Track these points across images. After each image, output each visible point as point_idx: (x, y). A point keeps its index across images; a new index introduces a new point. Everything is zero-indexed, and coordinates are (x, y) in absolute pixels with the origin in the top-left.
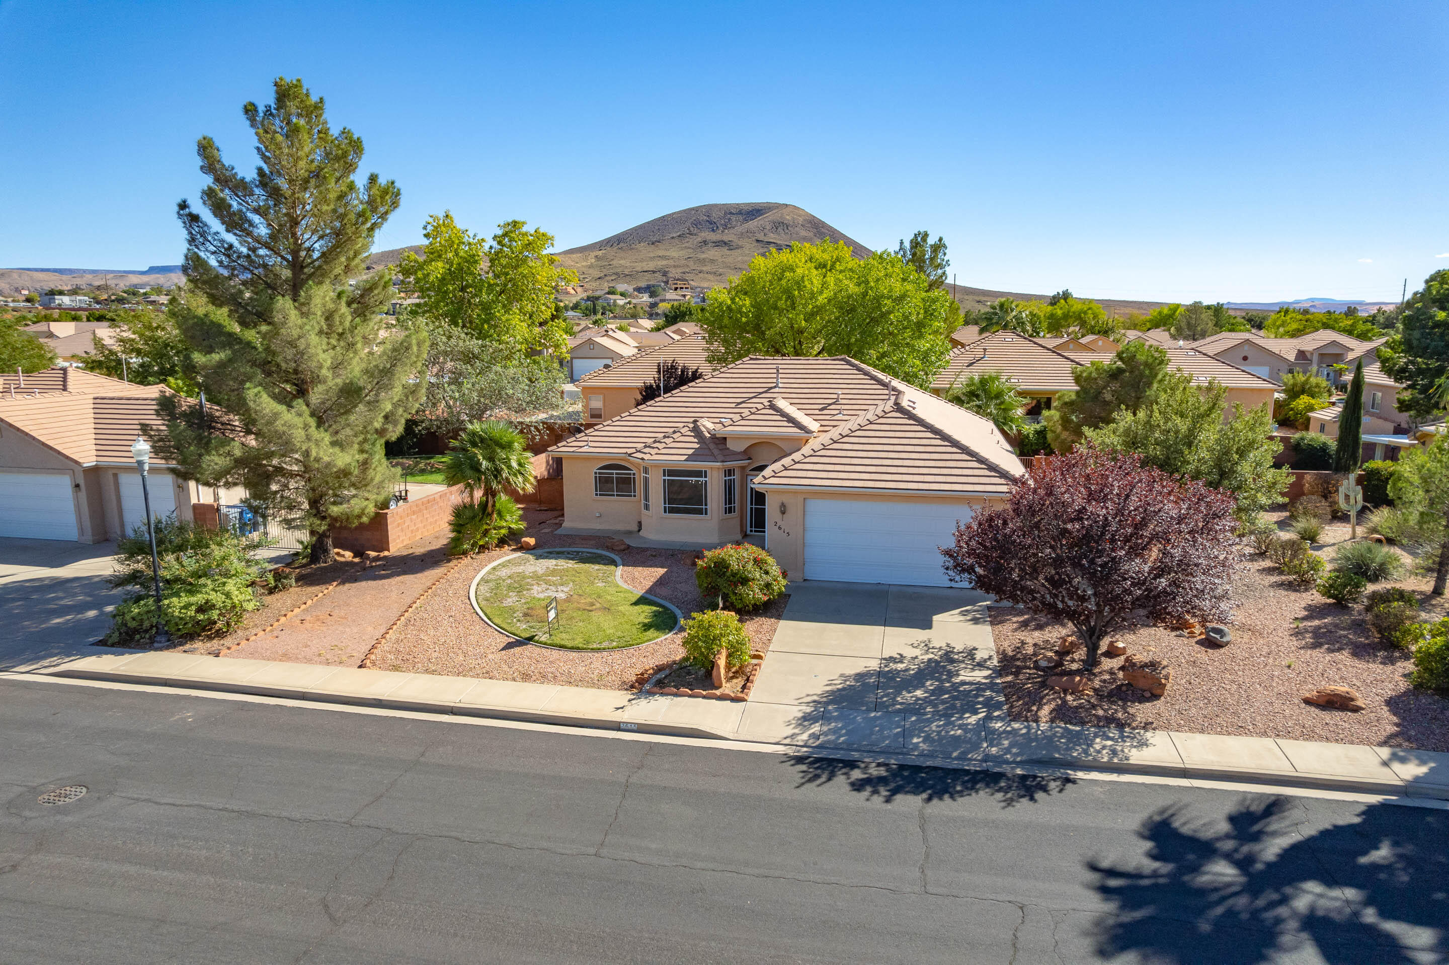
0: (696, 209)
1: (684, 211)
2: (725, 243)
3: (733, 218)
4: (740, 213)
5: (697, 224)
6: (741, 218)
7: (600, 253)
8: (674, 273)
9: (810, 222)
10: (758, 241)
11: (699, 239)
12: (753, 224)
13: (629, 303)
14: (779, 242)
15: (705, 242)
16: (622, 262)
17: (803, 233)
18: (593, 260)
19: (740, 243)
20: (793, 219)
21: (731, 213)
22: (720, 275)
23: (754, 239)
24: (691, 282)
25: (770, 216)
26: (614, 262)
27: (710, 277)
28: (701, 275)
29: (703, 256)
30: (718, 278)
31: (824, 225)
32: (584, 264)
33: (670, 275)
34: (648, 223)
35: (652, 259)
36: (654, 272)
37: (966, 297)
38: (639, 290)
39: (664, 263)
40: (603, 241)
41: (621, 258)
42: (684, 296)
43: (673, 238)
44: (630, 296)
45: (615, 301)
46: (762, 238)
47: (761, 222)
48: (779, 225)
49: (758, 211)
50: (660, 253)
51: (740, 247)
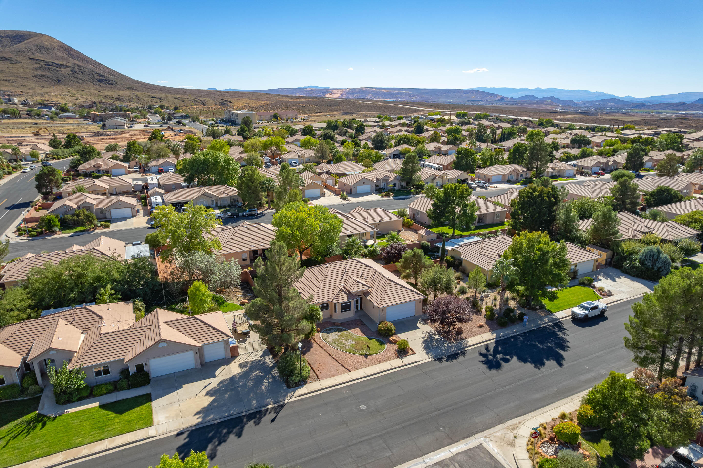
2: (6, 59)
3: (4, 40)
4: (8, 36)
6: (9, 40)
9: (62, 47)
10: (30, 58)
12: (21, 46)
14: (45, 60)
17: (60, 54)
19: (18, 60)
20: (50, 44)
22: (13, 82)
23: (27, 57)
25: (32, 41)
27: (6, 83)
30: (13, 84)
31: (72, 49)
37: (169, 95)
46: (33, 57)
47: (27, 45)
48: (40, 48)
49: (21, 36)
51: (18, 62)
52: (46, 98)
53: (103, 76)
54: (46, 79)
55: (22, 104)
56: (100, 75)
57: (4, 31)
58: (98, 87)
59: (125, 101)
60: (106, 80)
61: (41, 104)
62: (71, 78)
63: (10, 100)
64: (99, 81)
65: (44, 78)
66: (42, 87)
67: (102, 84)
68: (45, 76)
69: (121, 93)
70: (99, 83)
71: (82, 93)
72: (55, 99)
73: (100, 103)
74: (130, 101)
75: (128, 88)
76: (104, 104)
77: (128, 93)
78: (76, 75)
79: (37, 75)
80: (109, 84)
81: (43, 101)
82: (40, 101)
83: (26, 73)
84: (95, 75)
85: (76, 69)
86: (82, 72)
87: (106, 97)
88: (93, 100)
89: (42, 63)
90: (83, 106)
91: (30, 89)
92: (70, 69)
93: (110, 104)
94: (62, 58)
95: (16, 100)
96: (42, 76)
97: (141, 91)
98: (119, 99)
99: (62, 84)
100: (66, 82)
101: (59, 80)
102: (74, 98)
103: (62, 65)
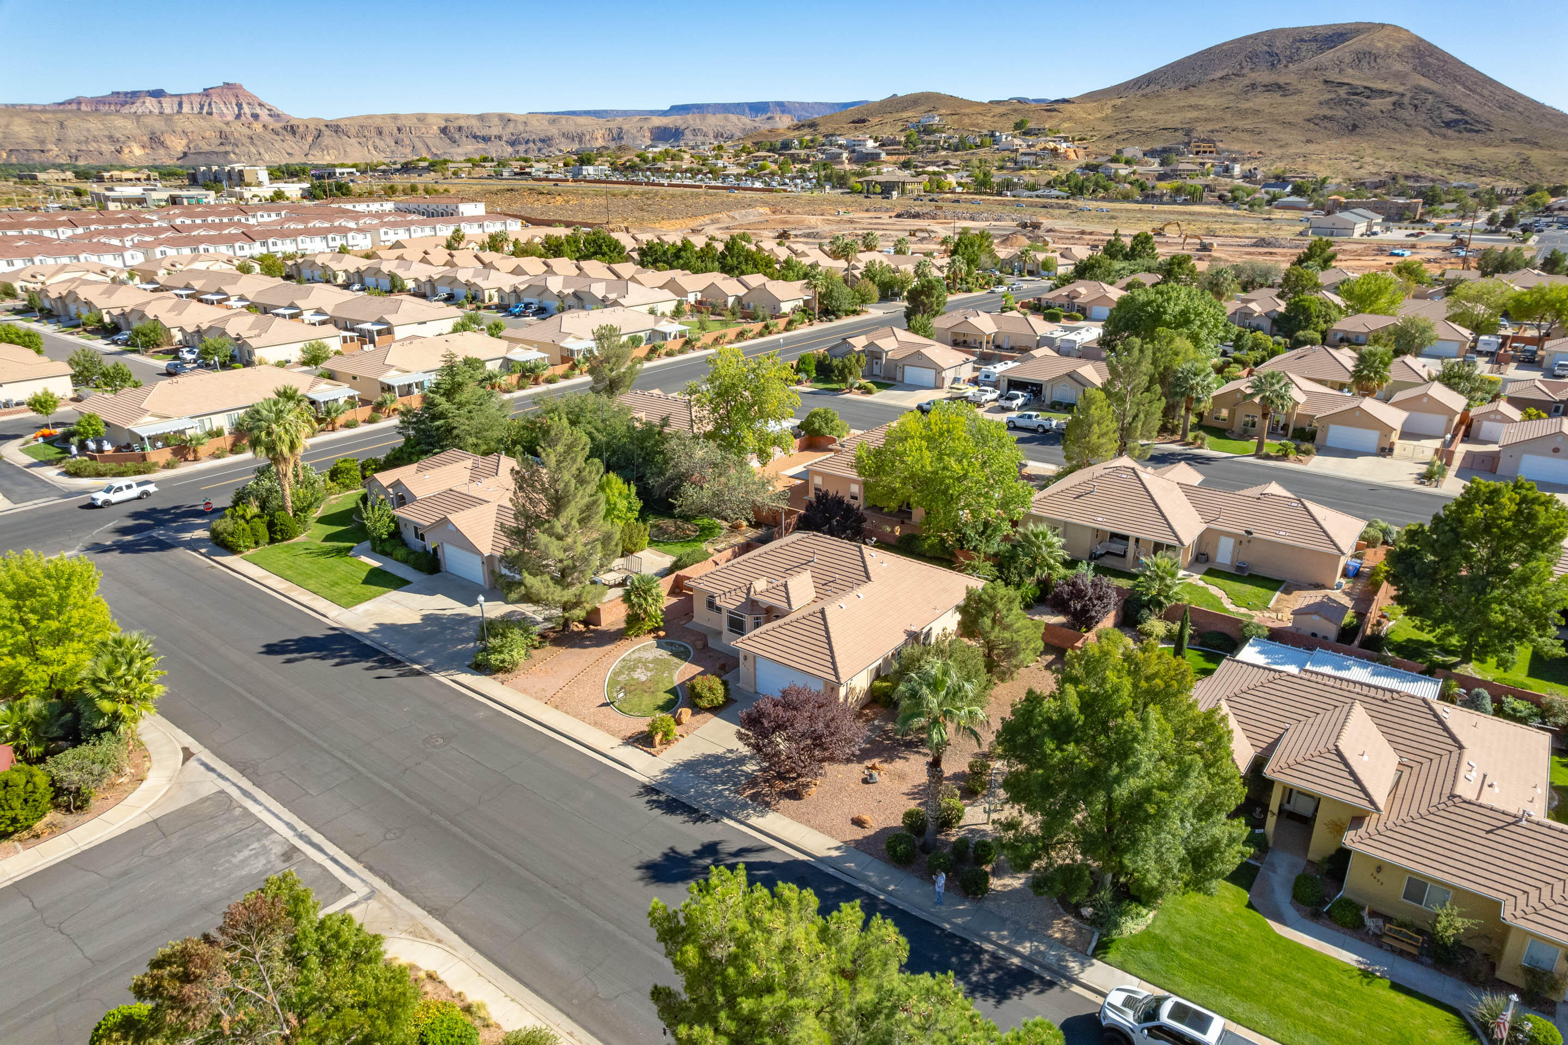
0: (1255, 37)
1: (1239, 40)
2: (1280, 87)
3: (1304, 47)
4: (1314, 38)
5: (1253, 57)
6: (1314, 46)
7: (1119, 102)
8: (1201, 130)
9: (1413, 49)
10: (1326, 82)
11: (1247, 82)
12: (1327, 56)
13: (1134, 173)
14: (1355, 82)
15: (1254, 85)
16: (1143, 113)
18: (1109, 111)
19: (1300, 87)
20: (1388, 46)
21: (1302, 40)
22: (1260, 133)
23: (1321, 79)
24: (1220, 145)
25: (1355, 44)
26: (1133, 114)
27: (1246, 136)
28: (1234, 134)
29: (1246, 106)
30: (1256, 137)
32: (1099, 115)
33: (1194, 134)
34: (1189, 57)
35: (1181, 109)
36: (1176, 130)
38: (1152, 153)
39: (1193, 114)
40: (1129, 82)
41: (1144, 109)
42: (1203, 164)
43: (1213, 80)
44: (1138, 163)
45: (1116, 170)
46: (1334, 77)
47: (1339, 53)
48: (1365, 57)
49: (1341, 35)
50: (1193, 101)
51: (1298, 92)
52: (1299, 165)
53: (1463, 112)
54: (1329, 125)
55: (1244, 177)
56: (1458, 110)
57: (1313, 28)
58: (1438, 138)
59: (1481, 173)
60: (1466, 123)
61: (1277, 177)
62: (1384, 121)
63: (1227, 170)
64: (1448, 124)
65: (1323, 123)
66: (1308, 141)
67: (1450, 132)
68: (1331, 119)
69: (1485, 153)
70: (1444, 131)
71: (1385, 153)
72: (1312, 167)
73: (1407, 177)
74: (1496, 172)
75: (1514, 140)
76: (1417, 178)
77: (1507, 153)
78: (1400, 113)
79: (1316, 117)
80: (1471, 131)
81: (1284, 172)
82: (1278, 172)
83: (1297, 113)
84: (1446, 110)
85: (1406, 100)
86: (1416, 106)
87: (1437, 163)
88: (1397, 170)
89: (1342, 92)
90: (1363, 184)
91: (1280, 146)
92: (1394, 99)
93: (1434, 180)
94: (1397, 75)
95: (1237, 169)
96: (1325, 117)
97: (1551, 147)
98: (1468, 169)
99: (1358, 134)
100: (1367, 131)
101: (1355, 127)
102: (1356, 165)
103: (1382, 91)
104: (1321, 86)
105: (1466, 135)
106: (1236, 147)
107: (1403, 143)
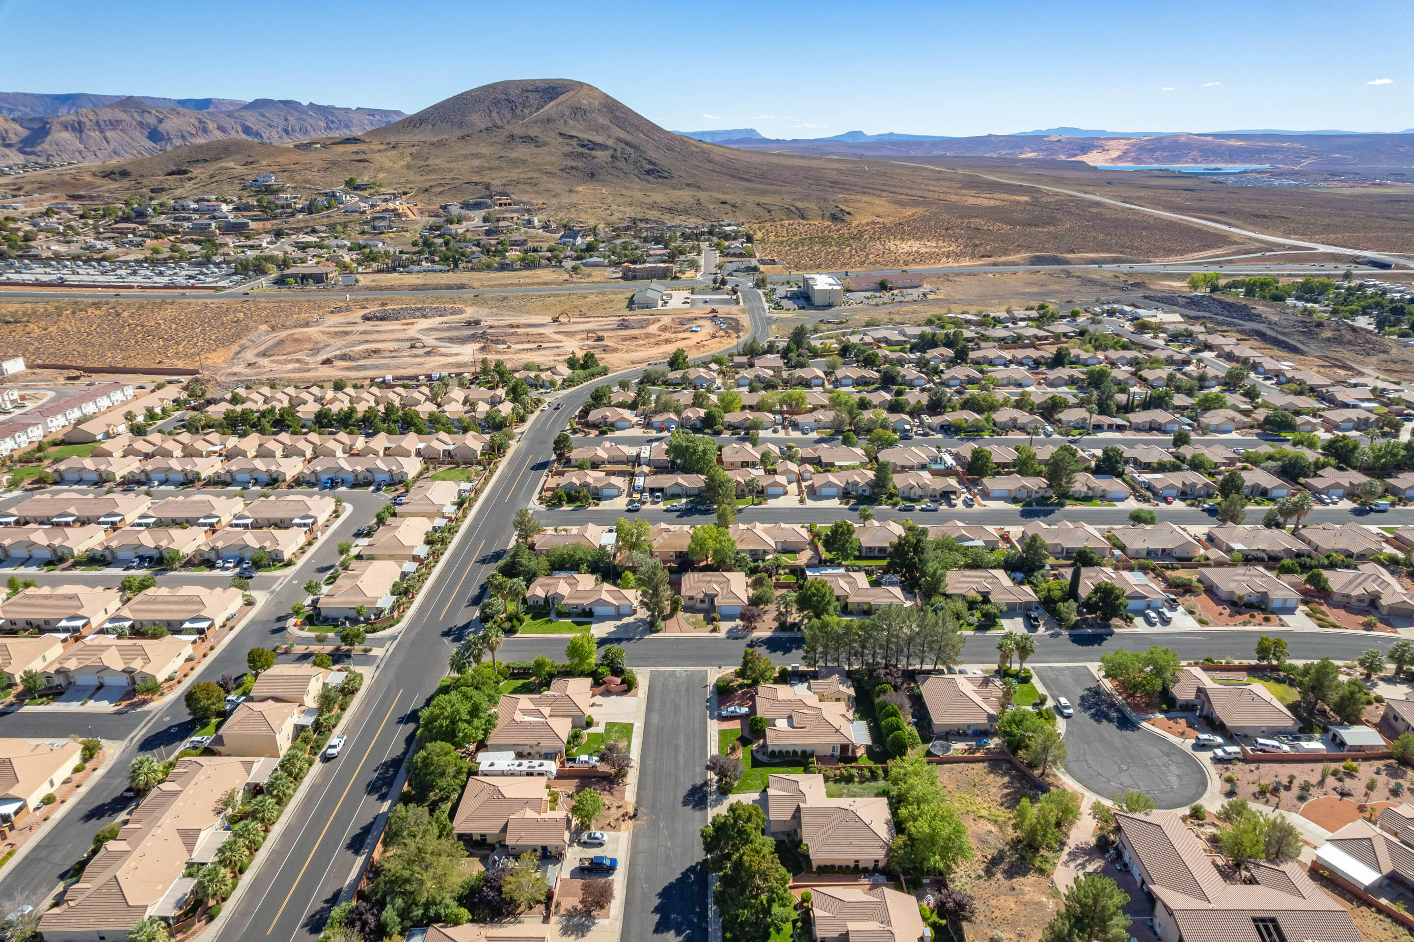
2: (530, 138)
3: (531, 96)
4: (536, 90)
6: (538, 96)
10: (561, 134)
11: (506, 133)
12: (551, 108)
14: (579, 135)
15: (512, 137)
16: (437, 161)
17: (600, 121)
18: (409, 159)
19: (546, 139)
20: (590, 103)
21: (528, 91)
22: (536, 184)
23: (557, 131)
25: (567, 98)
27: (528, 188)
29: (514, 155)
30: (535, 188)
32: (402, 163)
35: (466, 157)
36: (476, 183)
38: (468, 206)
41: (437, 157)
46: (564, 130)
47: (560, 107)
48: (576, 111)
49: (554, 88)
50: (473, 149)
51: (545, 144)
53: (654, 164)
55: (543, 227)
56: (651, 162)
58: (645, 183)
59: (680, 213)
60: (657, 171)
61: (565, 228)
62: (610, 170)
63: (529, 222)
64: (648, 172)
65: (573, 172)
66: (570, 191)
67: (650, 178)
68: (576, 169)
69: (675, 195)
70: (647, 177)
71: (620, 200)
72: (583, 216)
74: (686, 212)
75: (688, 185)
76: (647, 221)
77: (685, 196)
78: (618, 164)
79: (566, 167)
80: (662, 177)
82: (564, 222)
83: (552, 164)
84: (644, 162)
85: (618, 154)
86: (626, 158)
87: (653, 206)
88: (633, 215)
89: (574, 143)
91: (554, 196)
92: (610, 152)
93: (656, 222)
94: (603, 128)
95: (536, 219)
96: (572, 168)
97: (708, 190)
98: (671, 210)
99: (597, 180)
100: (602, 177)
101: (593, 175)
102: (608, 212)
103: (601, 145)
104: (558, 137)
105: (660, 180)
106: (525, 198)
107: (627, 188)
